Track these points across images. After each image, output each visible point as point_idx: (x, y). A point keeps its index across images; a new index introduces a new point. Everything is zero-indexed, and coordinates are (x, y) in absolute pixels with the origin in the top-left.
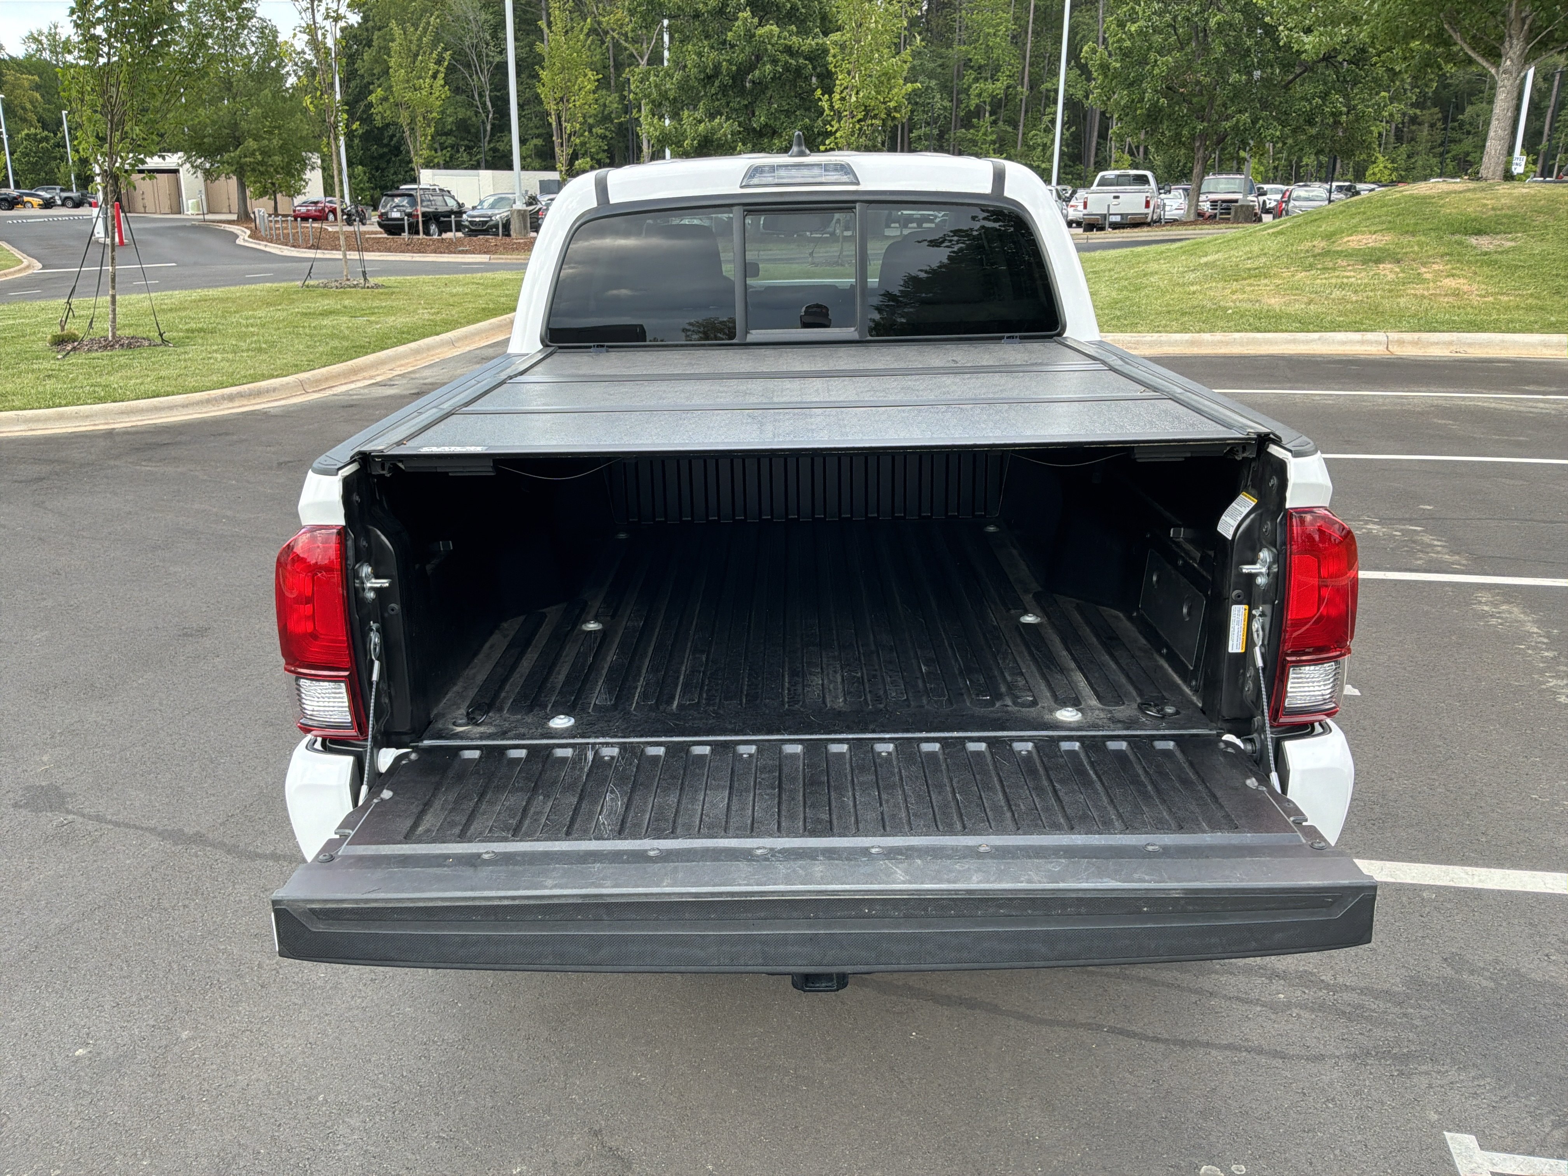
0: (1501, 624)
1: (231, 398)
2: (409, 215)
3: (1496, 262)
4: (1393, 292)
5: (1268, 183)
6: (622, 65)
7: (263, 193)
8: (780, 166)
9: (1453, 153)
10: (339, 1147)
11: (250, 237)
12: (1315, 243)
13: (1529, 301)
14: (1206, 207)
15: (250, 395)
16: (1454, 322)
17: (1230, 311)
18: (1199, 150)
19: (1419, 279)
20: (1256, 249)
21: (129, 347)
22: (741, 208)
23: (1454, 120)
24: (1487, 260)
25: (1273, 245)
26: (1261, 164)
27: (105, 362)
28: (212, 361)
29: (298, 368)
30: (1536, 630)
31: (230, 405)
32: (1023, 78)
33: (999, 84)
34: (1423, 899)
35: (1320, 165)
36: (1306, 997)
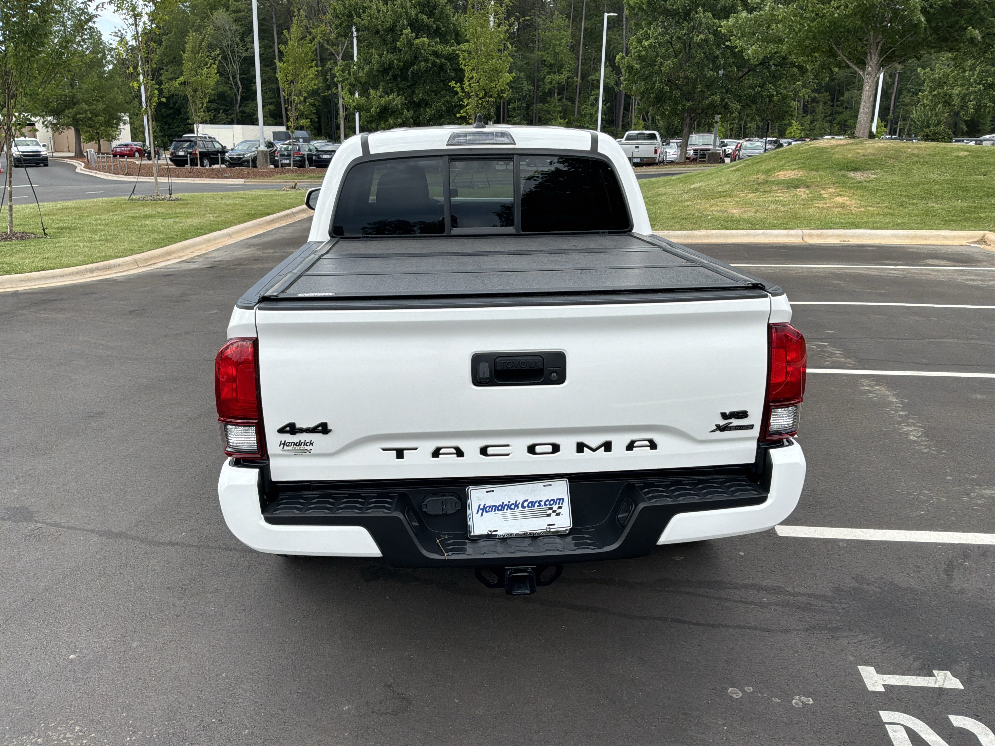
0: (875, 397)
1: (91, 271)
2: (191, 153)
3: (865, 187)
4: (806, 205)
5: (727, 138)
6: (325, 59)
7: (91, 139)
8: (470, 134)
9: (838, 120)
10: (239, 701)
11: (84, 167)
12: (759, 176)
13: (885, 210)
14: (691, 153)
15: (104, 269)
16: (842, 223)
17: (709, 217)
18: (687, 118)
19: (821, 198)
20: (723, 179)
21: (22, 238)
22: (447, 157)
23: (838, 101)
24: (860, 186)
25: (734, 177)
26: (723, 126)
27: (7, 248)
28: (77, 247)
29: (133, 252)
30: (895, 400)
31: (91, 275)
32: (578, 73)
33: (562, 76)
34: (839, 546)
35: (758, 127)
36: (779, 599)
